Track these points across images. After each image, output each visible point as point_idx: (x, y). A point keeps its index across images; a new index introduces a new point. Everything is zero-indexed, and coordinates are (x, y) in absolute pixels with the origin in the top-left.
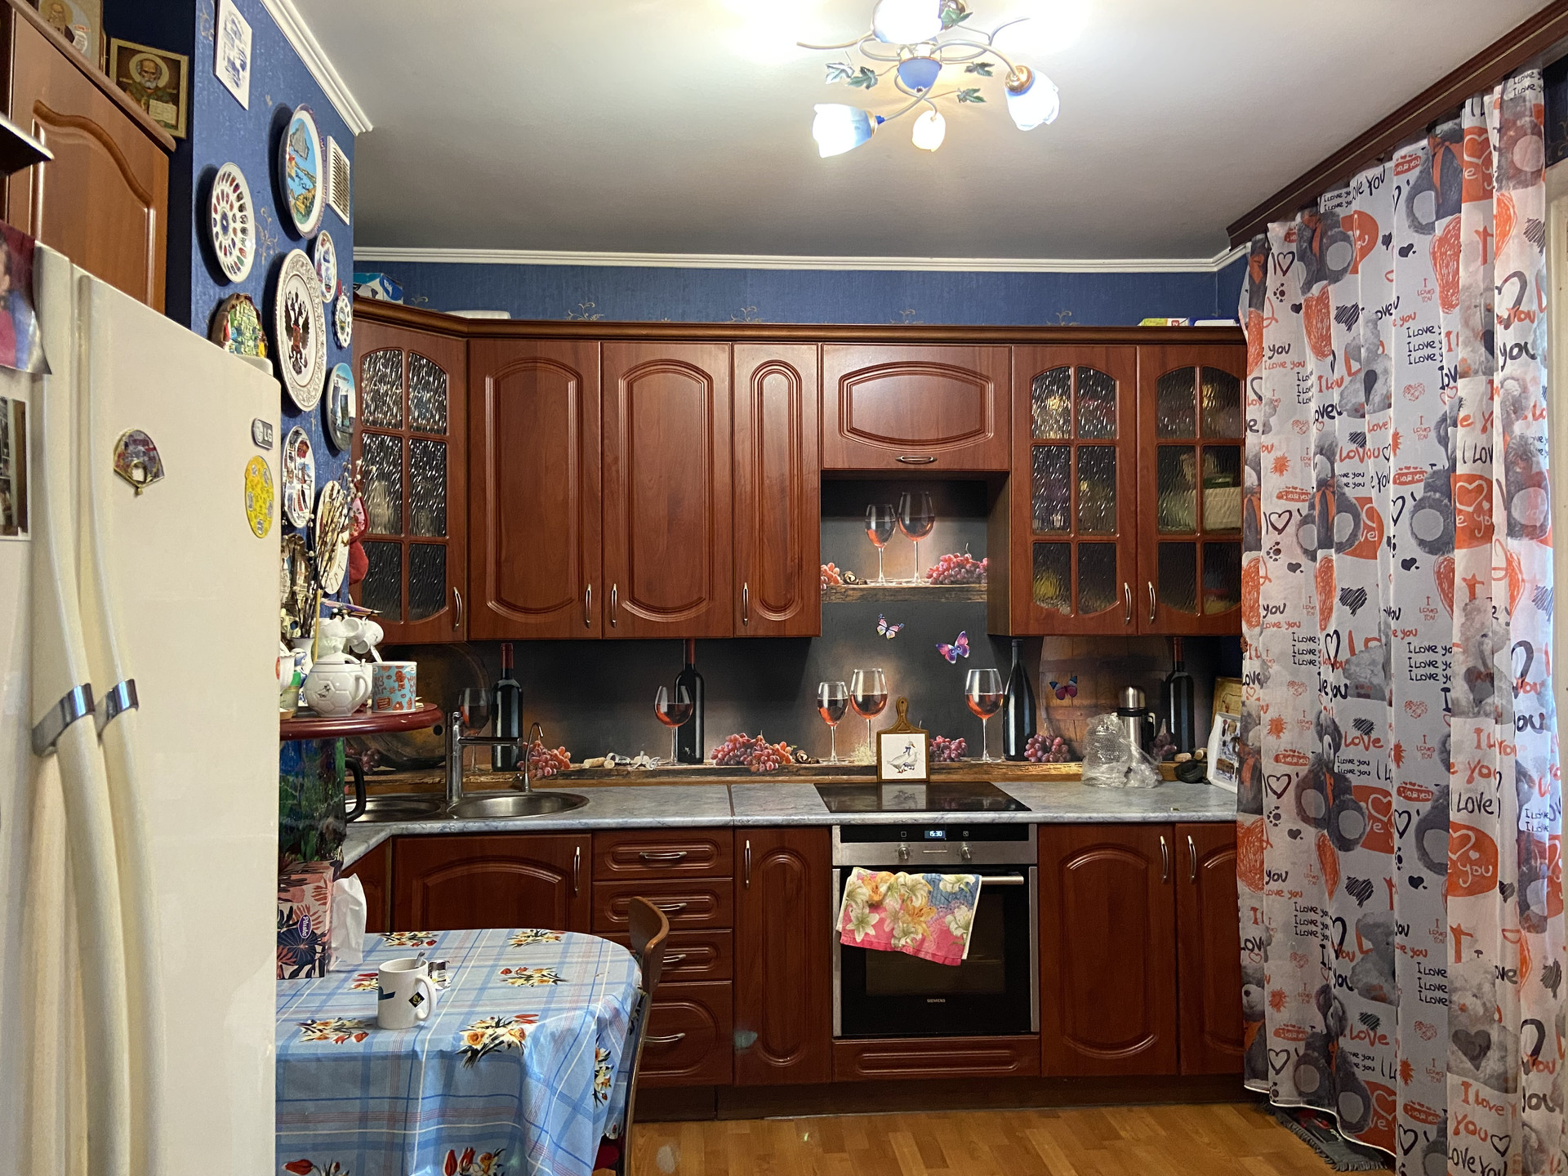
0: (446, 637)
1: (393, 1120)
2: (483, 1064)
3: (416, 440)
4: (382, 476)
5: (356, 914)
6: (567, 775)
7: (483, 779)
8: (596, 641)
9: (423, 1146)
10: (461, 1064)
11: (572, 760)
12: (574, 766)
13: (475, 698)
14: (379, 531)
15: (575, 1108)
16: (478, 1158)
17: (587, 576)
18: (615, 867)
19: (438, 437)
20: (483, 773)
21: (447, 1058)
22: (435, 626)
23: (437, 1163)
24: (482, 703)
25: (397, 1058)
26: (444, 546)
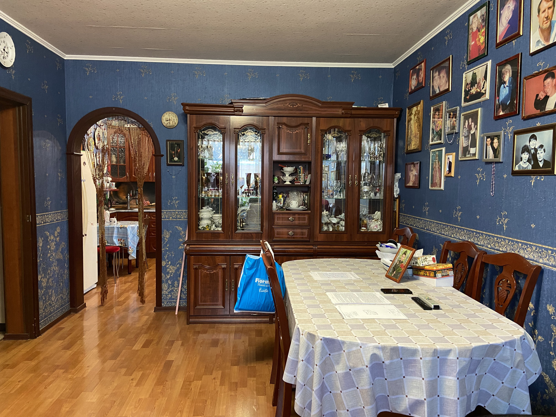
0: (126, 181)
1: (112, 234)
2: (122, 229)
3: (120, 148)
4: (114, 154)
5: (108, 215)
6: (149, 206)
7: (134, 206)
8: (151, 182)
9: (115, 237)
10: (120, 229)
11: (150, 203)
12: (150, 204)
13: (133, 192)
14: (114, 163)
15: (134, 235)
16: (122, 240)
17: (150, 171)
18: (153, 218)
19: (124, 147)
20: (134, 205)
21: (118, 228)
22: (123, 179)
23: (117, 239)
24: (134, 193)
25: (112, 227)
26: (125, 166)
